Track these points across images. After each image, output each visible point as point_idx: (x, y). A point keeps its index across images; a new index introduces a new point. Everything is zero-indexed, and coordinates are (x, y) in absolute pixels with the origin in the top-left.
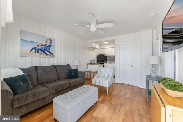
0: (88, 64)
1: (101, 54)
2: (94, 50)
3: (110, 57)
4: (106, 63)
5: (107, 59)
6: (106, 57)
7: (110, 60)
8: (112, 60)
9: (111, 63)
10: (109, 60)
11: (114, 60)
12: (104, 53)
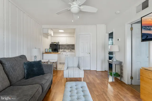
0: (43, 54)
1: (54, 43)
2: (48, 38)
3: (62, 45)
5: (60, 48)
6: (59, 45)
8: (65, 49)
9: (64, 51)
11: (66, 49)
12: (57, 42)
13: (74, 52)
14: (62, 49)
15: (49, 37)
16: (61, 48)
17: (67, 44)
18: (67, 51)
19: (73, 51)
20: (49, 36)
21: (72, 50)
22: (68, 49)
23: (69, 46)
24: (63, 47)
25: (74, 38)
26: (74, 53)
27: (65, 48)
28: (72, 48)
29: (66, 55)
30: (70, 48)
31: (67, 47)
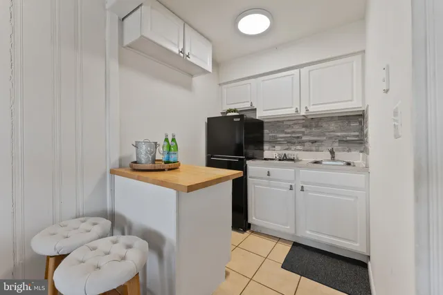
3: (279, 124)
4: (262, 158)
5: (266, 138)
7: (280, 143)
8: (294, 143)
9: (284, 158)
10: (274, 142)
11: (302, 143)
12: (246, 105)
14: (278, 148)
16: (270, 142)
17: (303, 113)
18: (306, 157)
19: (355, 156)
20: (194, 79)
23: (317, 126)
24: (283, 132)
27: (291, 142)
28: (340, 141)
29: (291, 186)
30: (324, 135)
31: (303, 133)
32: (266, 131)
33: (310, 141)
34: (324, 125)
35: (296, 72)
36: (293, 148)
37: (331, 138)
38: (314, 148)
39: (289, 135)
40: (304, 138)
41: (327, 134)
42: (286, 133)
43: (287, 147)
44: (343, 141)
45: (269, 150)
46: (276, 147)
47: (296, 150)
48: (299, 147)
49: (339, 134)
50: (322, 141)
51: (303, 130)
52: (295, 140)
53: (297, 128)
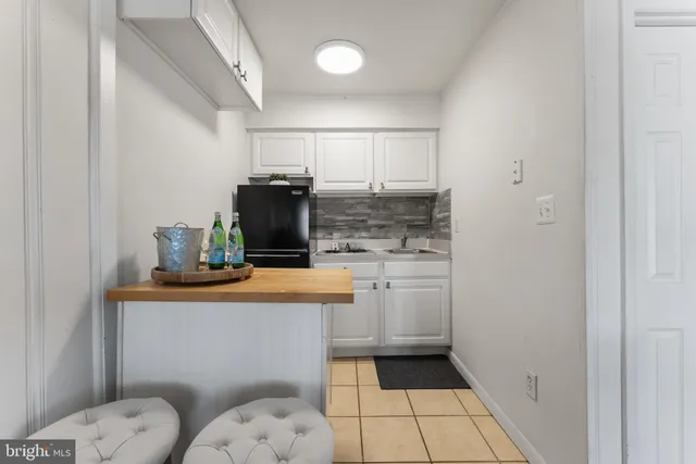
7: (339, 229)
8: (357, 229)
10: (331, 227)
11: (368, 229)
12: (299, 171)
13: (449, 257)
14: (336, 235)
15: (227, 120)
16: (324, 227)
18: (376, 246)
19: (433, 244)
21: (410, 242)
22: (382, 227)
24: (342, 213)
25: (432, 142)
26: (445, 263)
27: (355, 226)
29: (375, 284)
30: (392, 219)
31: (369, 215)
32: (319, 211)
33: (376, 226)
34: (392, 206)
35: (369, 135)
36: (357, 235)
37: (398, 222)
38: (382, 235)
39: (351, 218)
40: (371, 222)
41: (396, 217)
42: (348, 215)
43: (348, 234)
44: (411, 226)
45: (324, 238)
46: (335, 234)
47: (360, 238)
48: (364, 234)
49: (407, 218)
50: (390, 226)
51: (369, 211)
52: (360, 225)
53: (361, 209)
